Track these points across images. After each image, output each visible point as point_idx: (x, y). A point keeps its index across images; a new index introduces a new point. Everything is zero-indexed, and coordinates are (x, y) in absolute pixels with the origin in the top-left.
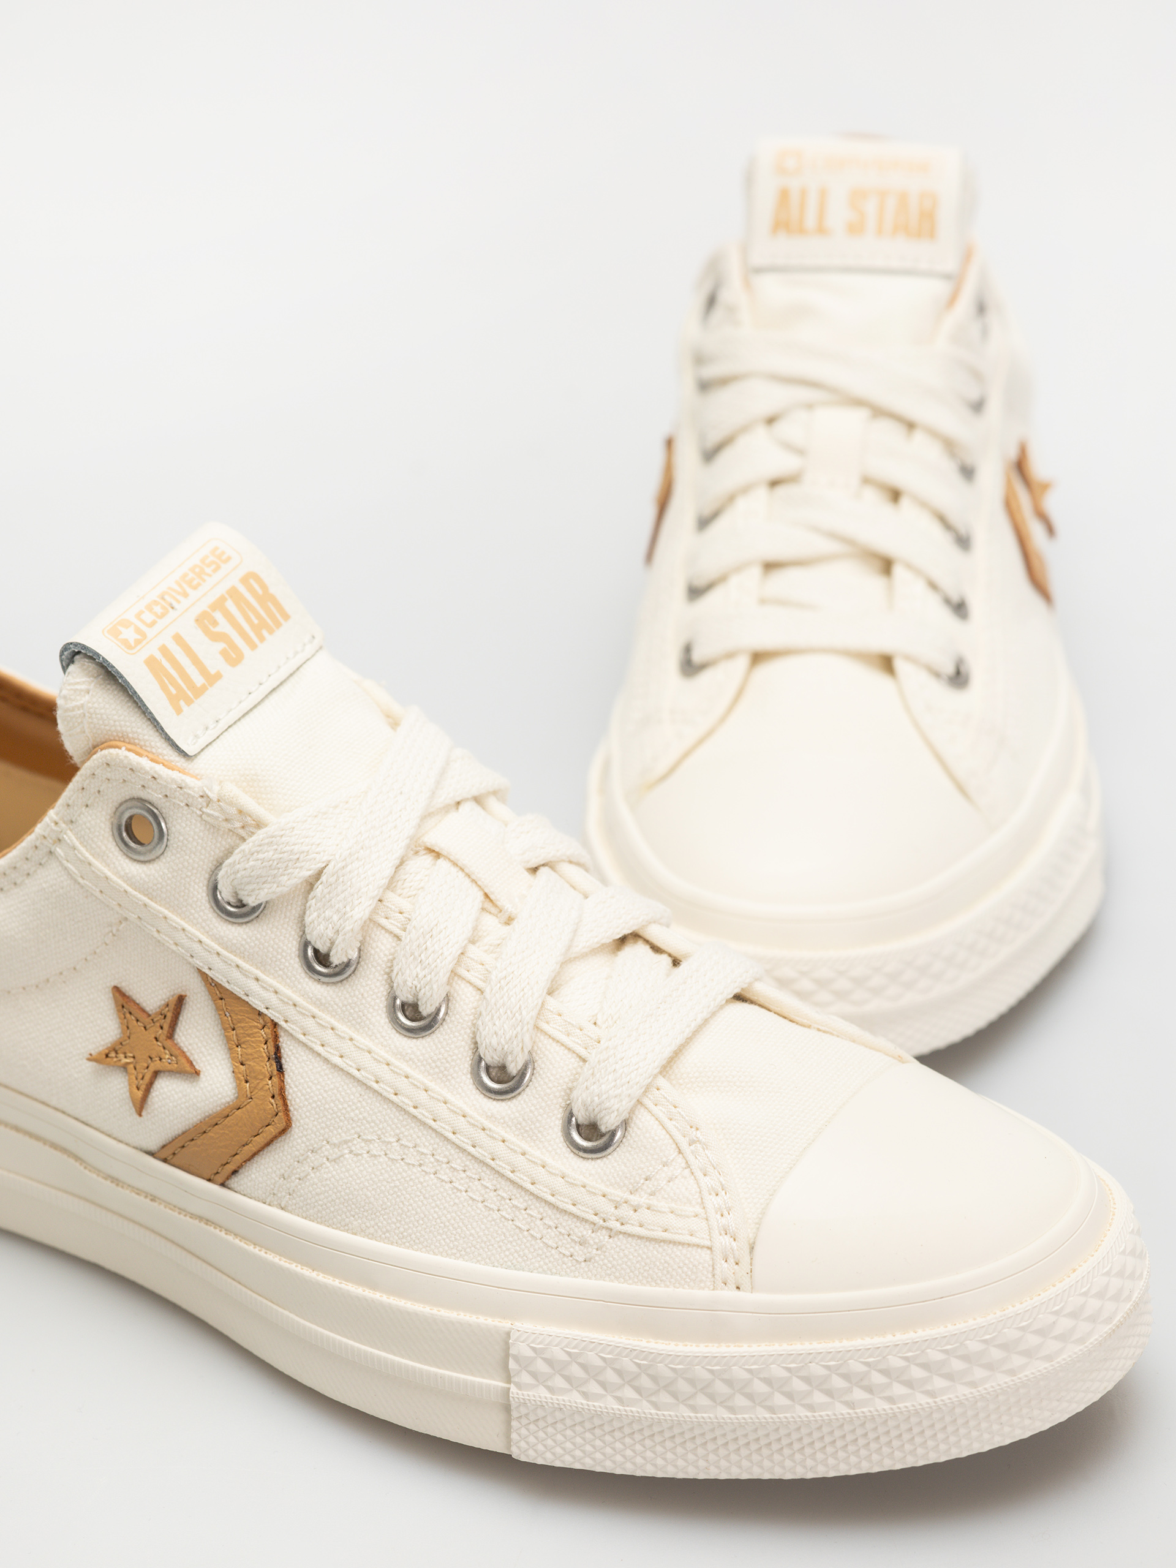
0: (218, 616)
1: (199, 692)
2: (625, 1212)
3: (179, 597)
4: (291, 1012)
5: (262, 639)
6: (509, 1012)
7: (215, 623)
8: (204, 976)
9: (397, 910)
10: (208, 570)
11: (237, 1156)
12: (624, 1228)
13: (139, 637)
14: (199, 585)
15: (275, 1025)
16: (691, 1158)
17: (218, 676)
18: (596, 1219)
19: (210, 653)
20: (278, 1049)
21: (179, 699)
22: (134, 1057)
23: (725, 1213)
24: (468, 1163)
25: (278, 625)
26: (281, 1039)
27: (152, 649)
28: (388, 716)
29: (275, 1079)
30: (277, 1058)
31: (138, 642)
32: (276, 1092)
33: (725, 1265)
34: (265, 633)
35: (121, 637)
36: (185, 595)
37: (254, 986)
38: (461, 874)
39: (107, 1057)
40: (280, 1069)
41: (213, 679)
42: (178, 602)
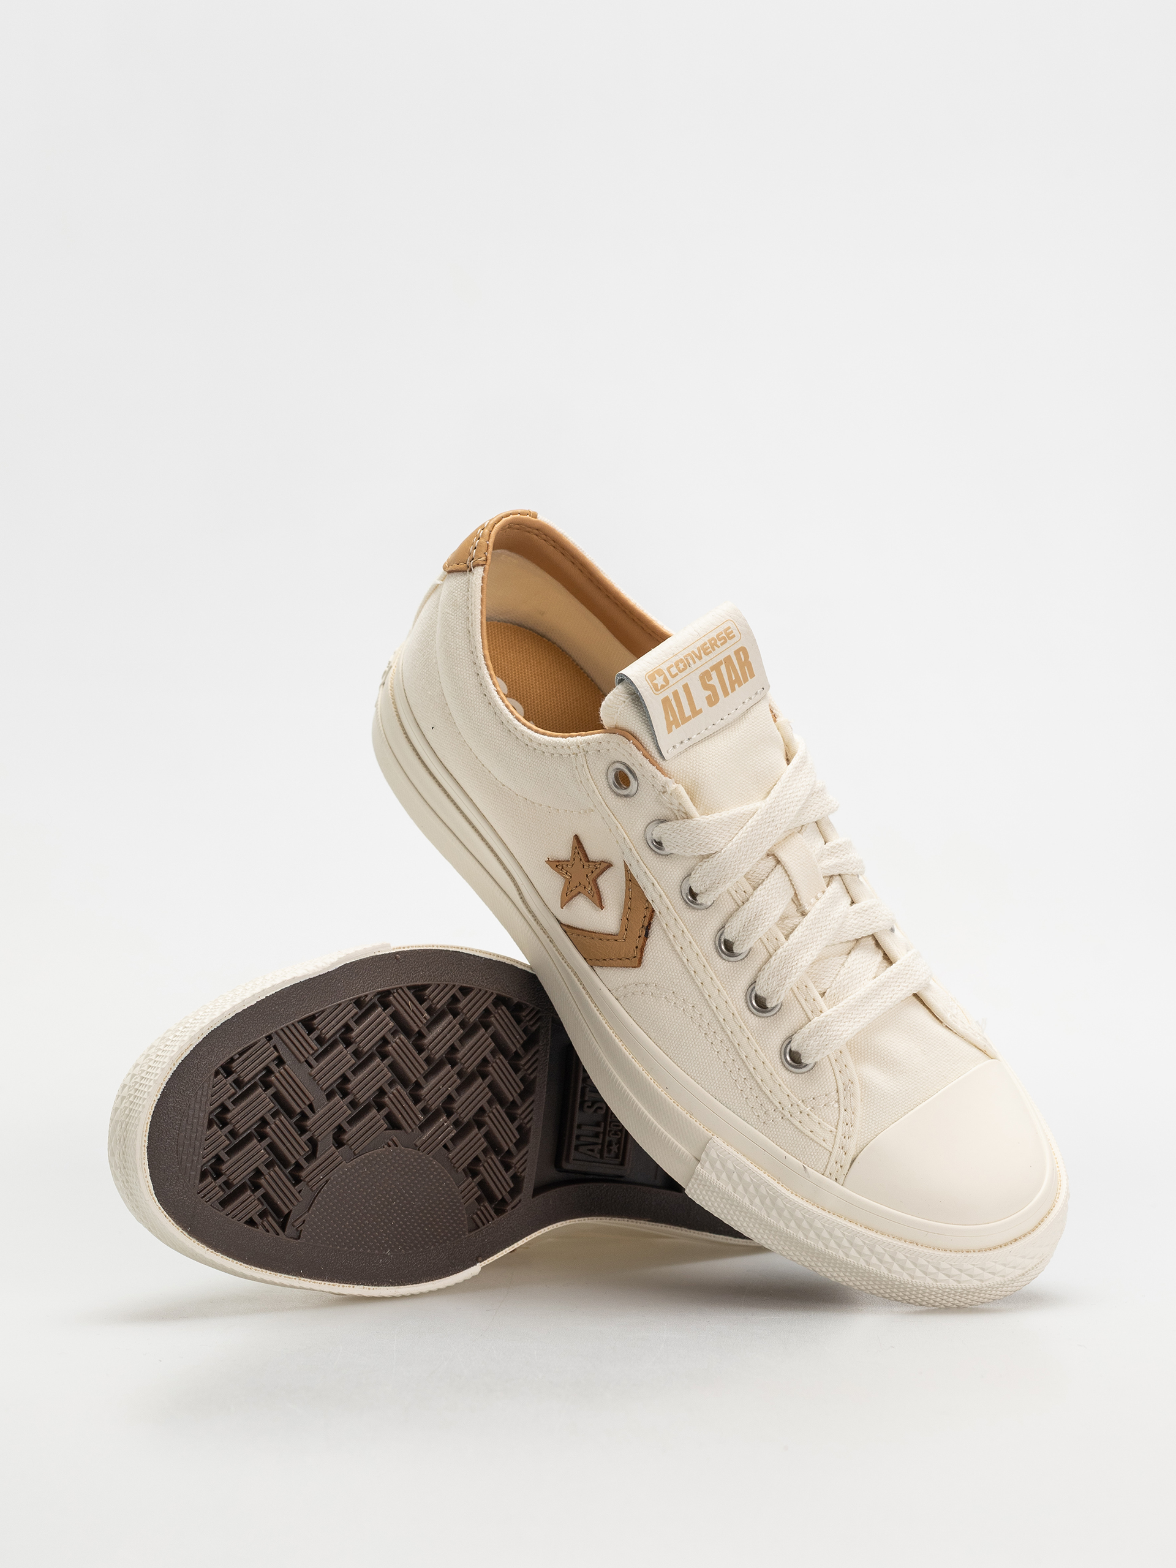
0: (714, 674)
1: (685, 720)
2: (794, 1110)
3: (696, 659)
4: (664, 910)
5: (733, 690)
6: (779, 975)
7: (710, 678)
8: (626, 866)
9: (743, 890)
10: (719, 643)
11: (605, 961)
12: (791, 1118)
13: (664, 684)
14: (710, 652)
15: (653, 911)
16: (842, 1099)
17: (700, 711)
18: (778, 1105)
19: (700, 696)
20: (650, 924)
21: (672, 724)
22: (571, 877)
23: (847, 1137)
24: (725, 1039)
25: (746, 680)
26: (653, 920)
27: (668, 693)
28: (786, 745)
29: (642, 940)
30: (647, 929)
31: (663, 687)
32: (640, 947)
33: (835, 1165)
34: (736, 686)
35: (655, 682)
36: (700, 658)
37: (650, 887)
38: (787, 878)
39: (557, 865)
40: (647, 935)
41: (696, 713)
42: (695, 662)
